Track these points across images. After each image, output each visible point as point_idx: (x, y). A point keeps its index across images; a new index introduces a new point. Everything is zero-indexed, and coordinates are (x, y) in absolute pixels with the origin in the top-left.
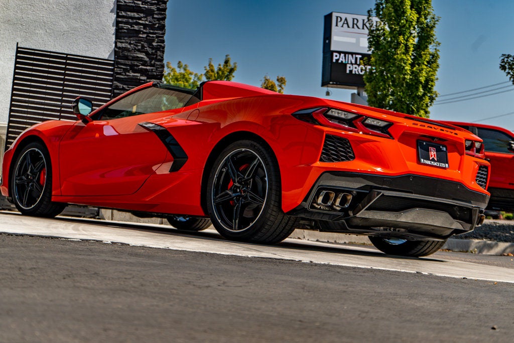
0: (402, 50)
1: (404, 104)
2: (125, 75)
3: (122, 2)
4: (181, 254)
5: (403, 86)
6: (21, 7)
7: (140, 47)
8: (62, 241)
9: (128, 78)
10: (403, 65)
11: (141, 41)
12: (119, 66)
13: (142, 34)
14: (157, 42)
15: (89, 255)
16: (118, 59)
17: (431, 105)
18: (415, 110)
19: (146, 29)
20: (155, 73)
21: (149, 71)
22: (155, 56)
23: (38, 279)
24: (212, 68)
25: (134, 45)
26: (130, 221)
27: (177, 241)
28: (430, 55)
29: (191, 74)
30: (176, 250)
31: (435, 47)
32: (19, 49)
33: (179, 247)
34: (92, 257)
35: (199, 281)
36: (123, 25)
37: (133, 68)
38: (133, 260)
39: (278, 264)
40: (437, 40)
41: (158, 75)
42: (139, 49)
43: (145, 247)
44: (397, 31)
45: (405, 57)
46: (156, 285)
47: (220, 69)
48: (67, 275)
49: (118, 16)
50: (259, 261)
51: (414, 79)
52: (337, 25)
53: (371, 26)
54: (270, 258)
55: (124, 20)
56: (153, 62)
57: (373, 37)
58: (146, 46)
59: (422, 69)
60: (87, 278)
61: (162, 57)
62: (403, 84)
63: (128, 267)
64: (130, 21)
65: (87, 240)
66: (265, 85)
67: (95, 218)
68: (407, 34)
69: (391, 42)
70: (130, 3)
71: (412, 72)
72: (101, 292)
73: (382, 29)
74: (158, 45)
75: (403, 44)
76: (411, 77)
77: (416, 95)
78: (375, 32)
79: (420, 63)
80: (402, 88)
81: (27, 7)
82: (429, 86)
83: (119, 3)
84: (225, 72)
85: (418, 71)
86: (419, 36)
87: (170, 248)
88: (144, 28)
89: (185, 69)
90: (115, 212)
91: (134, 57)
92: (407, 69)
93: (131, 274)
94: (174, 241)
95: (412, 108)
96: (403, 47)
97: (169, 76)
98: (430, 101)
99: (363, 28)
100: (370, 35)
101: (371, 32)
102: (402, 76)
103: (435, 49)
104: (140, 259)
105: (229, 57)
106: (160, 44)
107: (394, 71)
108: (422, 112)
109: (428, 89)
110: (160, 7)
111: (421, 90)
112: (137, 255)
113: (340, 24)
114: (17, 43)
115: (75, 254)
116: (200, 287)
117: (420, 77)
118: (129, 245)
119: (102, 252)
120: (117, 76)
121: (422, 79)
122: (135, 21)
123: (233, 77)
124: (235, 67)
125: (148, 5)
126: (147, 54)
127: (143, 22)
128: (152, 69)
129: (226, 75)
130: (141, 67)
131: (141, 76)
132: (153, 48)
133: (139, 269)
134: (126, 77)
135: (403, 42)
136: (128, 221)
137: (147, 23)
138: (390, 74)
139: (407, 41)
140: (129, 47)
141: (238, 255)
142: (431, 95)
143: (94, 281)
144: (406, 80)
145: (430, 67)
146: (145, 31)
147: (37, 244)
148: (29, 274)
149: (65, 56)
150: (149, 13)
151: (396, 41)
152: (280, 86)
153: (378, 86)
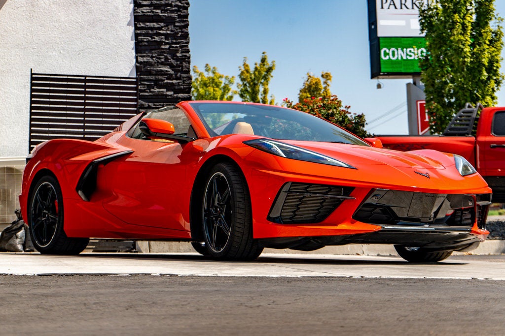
0: (459, 30)
1: (466, 92)
2: (150, 92)
3: (139, 13)
4: (230, 280)
5: (463, 70)
6: (31, 29)
7: (163, 60)
8: (111, 277)
9: (154, 95)
10: (462, 46)
11: (164, 52)
12: (143, 83)
13: (164, 45)
14: (182, 53)
15: (143, 288)
16: (140, 75)
17: (498, 89)
18: (480, 96)
19: (168, 39)
20: (182, 87)
21: (175, 86)
22: (180, 68)
23: (104, 312)
24: (247, 68)
25: (157, 58)
26: (170, 252)
27: (224, 268)
28: (493, 33)
29: (221, 77)
30: (225, 277)
31: (497, 24)
32: (33, 76)
33: (228, 274)
34: (146, 290)
35: (250, 302)
36: (142, 37)
37: (158, 84)
38: (184, 289)
39: (327, 281)
40: (499, 16)
41: (186, 88)
42: (162, 62)
43: (194, 276)
44: (451, 9)
45: (462, 38)
46: (211, 309)
47: (256, 69)
48: (128, 306)
49: (136, 28)
50: (308, 280)
51: (476, 61)
52: (382, 8)
53: (422, 6)
54: (320, 277)
55: (144, 32)
56: (179, 75)
57: (425, 18)
58: (170, 58)
59: (484, 50)
60: (147, 307)
61: (189, 69)
62: (463, 68)
63: (182, 295)
64: (150, 32)
65: (136, 275)
66: (308, 83)
67: (131, 252)
68: (463, 11)
69: (446, 22)
70: (148, 12)
71: (473, 54)
72: (163, 317)
73: (434, 8)
74: (182, 56)
75: (459, 23)
76: (472, 60)
77: (479, 79)
78: (426, 12)
79: (481, 43)
80: (463, 73)
81: (38, 28)
82: (495, 68)
83: (135, 14)
84: (262, 72)
85: (480, 52)
86: (476, 13)
87: (219, 275)
88: (166, 39)
89: (214, 73)
90: (152, 243)
91: (158, 71)
92: (466, 51)
93: (187, 301)
94: (221, 268)
95: (476, 95)
96: (459, 26)
97: (197, 82)
98: (496, 85)
99: (413, 8)
100: (421, 16)
101: (422, 12)
102: (461, 59)
103: (498, 26)
104: (192, 288)
105: (266, 54)
106: (184, 54)
107: (452, 55)
108: (488, 98)
109: (493, 72)
110: (182, 14)
111: (485, 73)
112: (187, 284)
113: (386, 6)
114: (31, 69)
115: (129, 288)
116: (251, 307)
117: (482, 58)
118: (177, 275)
119: (154, 284)
120: (141, 94)
121: (485, 61)
122: (155, 31)
123: (272, 77)
124: (274, 66)
125: (168, 13)
126: (171, 66)
127: (165, 32)
128: (179, 83)
129: (263, 75)
130: (166, 81)
131: (167, 91)
132: (177, 59)
133: (193, 296)
134: (151, 94)
135: (459, 21)
136: (168, 252)
137: (168, 32)
138: (448, 59)
139: (464, 18)
140: (151, 60)
141: (288, 276)
142: (498, 77)
143: (154, 309)
144: (466, 64)
145: (493, 46)
146: (167, 41)
147: (89, 282)
148: (95, 308)
149: (84, 78)
150: (169, 21)
151: (451, 21)
152: (325, 83)
153: (435, 73)
